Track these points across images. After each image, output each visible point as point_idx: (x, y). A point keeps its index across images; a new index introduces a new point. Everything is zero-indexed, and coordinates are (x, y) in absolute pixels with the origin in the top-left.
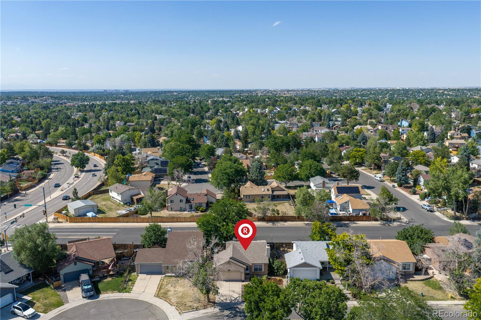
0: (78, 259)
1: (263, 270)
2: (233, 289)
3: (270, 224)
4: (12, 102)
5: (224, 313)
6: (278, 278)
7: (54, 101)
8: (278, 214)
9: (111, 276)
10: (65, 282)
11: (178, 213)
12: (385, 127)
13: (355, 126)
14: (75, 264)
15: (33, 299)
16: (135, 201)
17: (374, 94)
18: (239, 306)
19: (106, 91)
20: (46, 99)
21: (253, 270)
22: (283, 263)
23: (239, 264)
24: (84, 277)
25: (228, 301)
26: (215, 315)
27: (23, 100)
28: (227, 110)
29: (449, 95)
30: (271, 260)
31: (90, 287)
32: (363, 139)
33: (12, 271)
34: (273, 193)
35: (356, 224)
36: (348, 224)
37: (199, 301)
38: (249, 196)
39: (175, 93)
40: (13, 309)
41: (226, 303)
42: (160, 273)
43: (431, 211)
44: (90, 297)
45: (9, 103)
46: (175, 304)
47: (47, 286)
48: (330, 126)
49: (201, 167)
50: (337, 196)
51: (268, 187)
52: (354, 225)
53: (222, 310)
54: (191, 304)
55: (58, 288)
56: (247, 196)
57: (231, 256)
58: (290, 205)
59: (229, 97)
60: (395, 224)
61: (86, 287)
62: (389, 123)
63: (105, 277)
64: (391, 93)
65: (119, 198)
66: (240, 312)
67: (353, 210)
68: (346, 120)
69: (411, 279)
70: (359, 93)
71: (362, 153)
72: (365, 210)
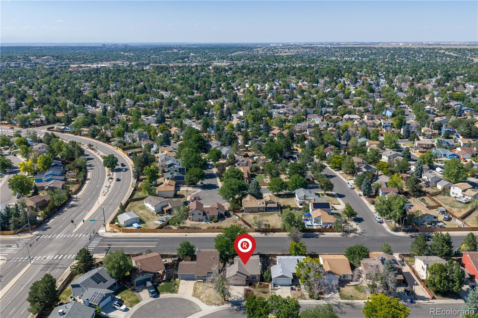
0: (144, 272)
1: (257, 278)
2: (238, 291)
3: (263, 235)
4: (15, 64)
5: (234, 308)
6: (266, 283)
7: (56, 62)
8: (269, 227)
9: (164, 281)
10: (137, 286)
11: (198, 223)
12: (370, 117)
13: (345, 114)
14: (143, 275)
15: (122, 298)
16: (165, 212)
17: (375, 54)
18: (242, 303)
19: (105, 45)
20: (48, 59)
21: (251, 278)
22: (270, 272)
23: (242, 275)
24: (149, 284)
25: (236, 300)
26: (229, 309)
27: (25, 60)
28: (229, 86)
29: (449, 56)
30: (262, 272)
31: (154, 290)
32: (347, 137)
33: (107, 281)
34: (266, 205)
35: (324, 234)
36: (318, 234)
37: (219, 299)
38: (249, 208)
39: (175, 50)
40: (114, 306)
41: (234, 301)
42: (193, 279)
43: (381, 223)
44: (154, 297)
45: (13, 64)
46: (205, 301)
47: (127, 289)
48: (322, 113)
49: (210, 168)
50: (313, 210)
51: (263, 201)
52: (322, 236)
53: (233, 306)
54: (214, 302)
55: (134, 290)
56: (247, 208)
57: (237, 271)
58: (279, 216)
59: (230, 59)
60: (352, 235)
61: (151, 291)
62: (375, 112)
63: (160, 282)
64: (392, 54)
65: (153, 209)
66: (243, 307)
67: (323, 223)
68: (337, 107)
69: (348, 284)
70: (360, 53)
71: (340, 160)
72: (332, 223)
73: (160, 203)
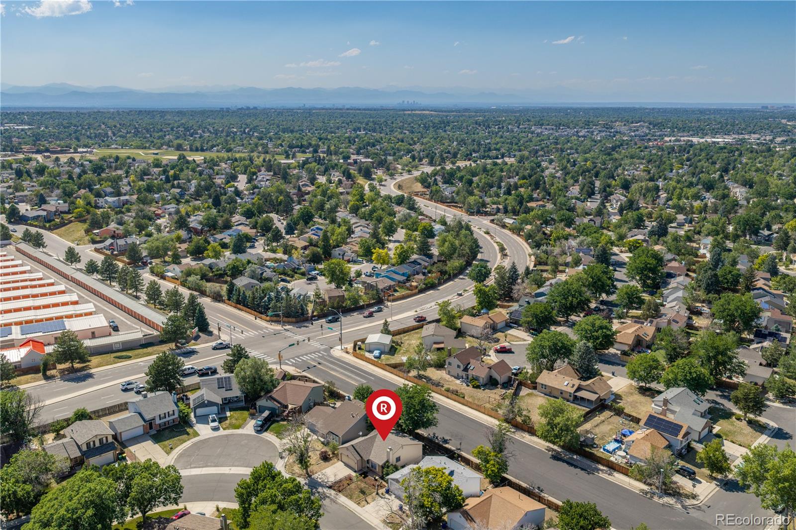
2: (338, 473)
9: (289, 421)
11: (452, 379)
14: (267, 401)
15: (230, 416)
33: (231, 389)
34: (575, 393)
38: (545, 386)
44: (258, 431)
55: (252, 415)
61: (258, 423)
63: (284, 420)
73: (433, 335)
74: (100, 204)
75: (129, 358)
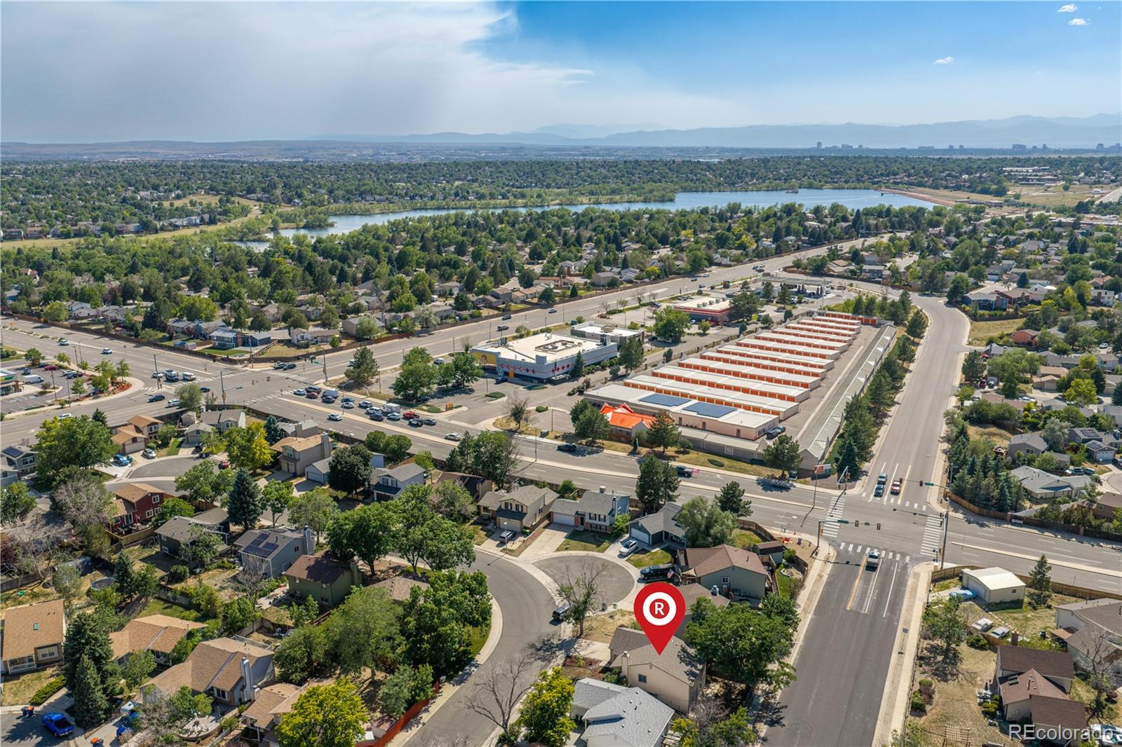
74: (1105, 300)
75: (721, 465)
